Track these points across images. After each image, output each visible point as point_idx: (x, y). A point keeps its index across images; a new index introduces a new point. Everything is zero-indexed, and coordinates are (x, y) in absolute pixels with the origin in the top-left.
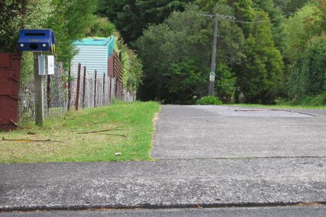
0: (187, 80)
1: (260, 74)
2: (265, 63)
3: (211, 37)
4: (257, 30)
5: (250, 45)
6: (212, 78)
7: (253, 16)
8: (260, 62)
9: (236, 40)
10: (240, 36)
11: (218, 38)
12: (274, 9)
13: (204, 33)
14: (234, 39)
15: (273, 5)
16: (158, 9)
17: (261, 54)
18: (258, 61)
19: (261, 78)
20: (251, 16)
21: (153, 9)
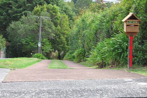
0: (29, 47)
1: (63, 43)
2: (65, 38)
3: (39, 27)
4: (62, 23)
5: (58, 30)
6: (39, 45)
7: (60, 17)
8: (63, 37)
9: (50, 28)
10: (52, 26)
11: (42, 27)
12: (72, 14)
13: (36, 25)
14: (49, 28)
15: (72, 12)
16: (18, 14)
17: (64, 34)
18: (62, 37)
19: (64, 45)
20: (58, 17)
21: (16, 14)
